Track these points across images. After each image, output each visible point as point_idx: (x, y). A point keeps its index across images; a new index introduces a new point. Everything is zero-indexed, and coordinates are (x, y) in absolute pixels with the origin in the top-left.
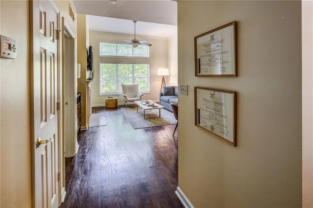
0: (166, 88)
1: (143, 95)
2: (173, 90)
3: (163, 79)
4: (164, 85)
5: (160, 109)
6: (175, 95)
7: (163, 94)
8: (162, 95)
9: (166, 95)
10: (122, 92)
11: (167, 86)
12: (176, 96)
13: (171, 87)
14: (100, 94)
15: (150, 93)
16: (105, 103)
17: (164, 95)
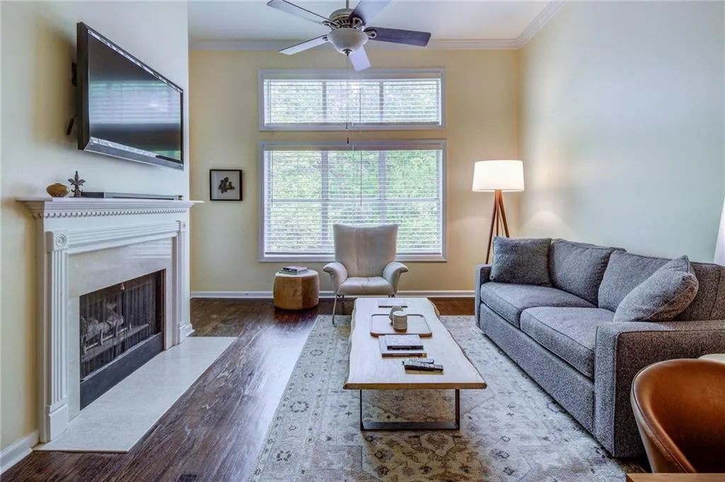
0: (511, 248)
1: (405, 271)
2: (545, 259)
3: (499, 208)
4: (502, 235)
5: (457, 392)
6: (553, 284)
7: (493, 274)
8: (485, 277)
9: (508, 282)
10: (332, 250)
11: (515, 236)
12: (560, 288)
13: (534, 242)
14: (266, 256)
15: (444, 260)
16: (273, 289)
17: (498, 280)
